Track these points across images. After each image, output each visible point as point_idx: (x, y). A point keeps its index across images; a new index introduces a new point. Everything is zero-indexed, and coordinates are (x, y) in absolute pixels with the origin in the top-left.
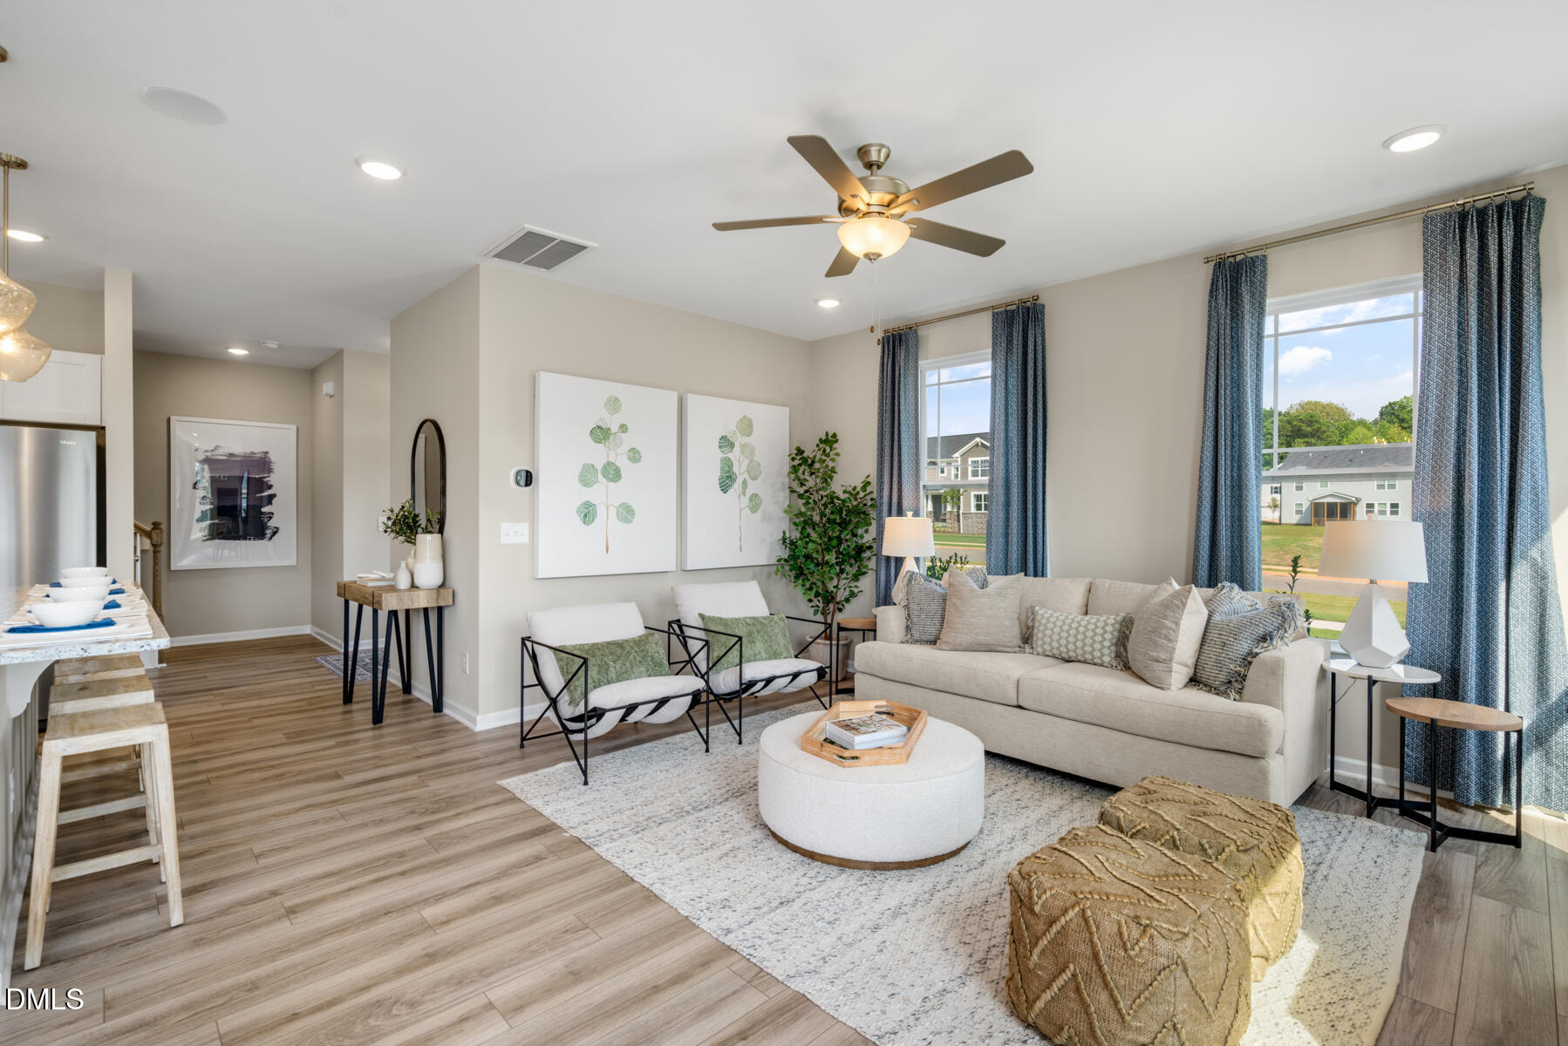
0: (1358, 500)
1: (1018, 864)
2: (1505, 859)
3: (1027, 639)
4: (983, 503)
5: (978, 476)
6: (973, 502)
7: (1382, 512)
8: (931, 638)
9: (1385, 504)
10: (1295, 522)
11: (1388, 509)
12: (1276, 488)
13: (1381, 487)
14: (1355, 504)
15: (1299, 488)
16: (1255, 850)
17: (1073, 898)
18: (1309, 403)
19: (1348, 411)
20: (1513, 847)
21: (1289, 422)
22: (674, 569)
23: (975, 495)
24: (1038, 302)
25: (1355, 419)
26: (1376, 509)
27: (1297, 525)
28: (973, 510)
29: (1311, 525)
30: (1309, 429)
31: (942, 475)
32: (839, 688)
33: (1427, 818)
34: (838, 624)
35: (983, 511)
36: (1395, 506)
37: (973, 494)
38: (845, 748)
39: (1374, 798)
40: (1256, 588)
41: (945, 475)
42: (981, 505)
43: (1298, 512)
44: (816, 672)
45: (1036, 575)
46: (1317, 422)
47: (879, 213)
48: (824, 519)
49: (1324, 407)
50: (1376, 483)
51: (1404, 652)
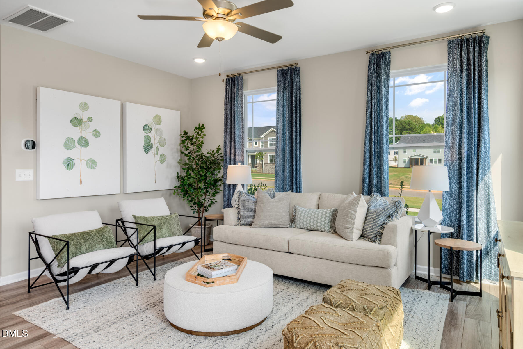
0: (427, 157)
1: (287, 325)
2: (476, 302)
3: (293, 221)
4: (273, 159)
5: (272, 146)
6: (269, 159)
7: (435, 162)
8: (249, 222)
9: (437, 159)
10: (403, 167)
11: (438, 161)
12: (396, 152)
13: (435, 152)
14: (426, 159)
15: (405, 152)
16: (385, 308)
17: (311, 338)
18: (409, 116)
19: (423, 120)
20: (479, 297)
21: (401, 124)
22: (119, 193)
23: (270, 155)
24: (297, 66)
25: (425, 123)
26: (433, 161)
27: (404, 168)
28: (269, 162)
29: (409, 168)
30: (409, 127)
31: (256, 145)
32: (205, 249)
33: (450, 288)
34: (205, 217)
35: (273, 163)
36: (440, 160)
37: (269, 154)
38: (207, 278)
39: (431, 281)
40: (387, 195)
41: (257, 145)
42: (272, 160)
43: (405, 162)
44: (194, 242)
45: (297, 192)
46: (411, 124)
47: (223, 18)
48: (198, 167)
49: (414, 118)
50: (433, 150)
51: (441, 220)
